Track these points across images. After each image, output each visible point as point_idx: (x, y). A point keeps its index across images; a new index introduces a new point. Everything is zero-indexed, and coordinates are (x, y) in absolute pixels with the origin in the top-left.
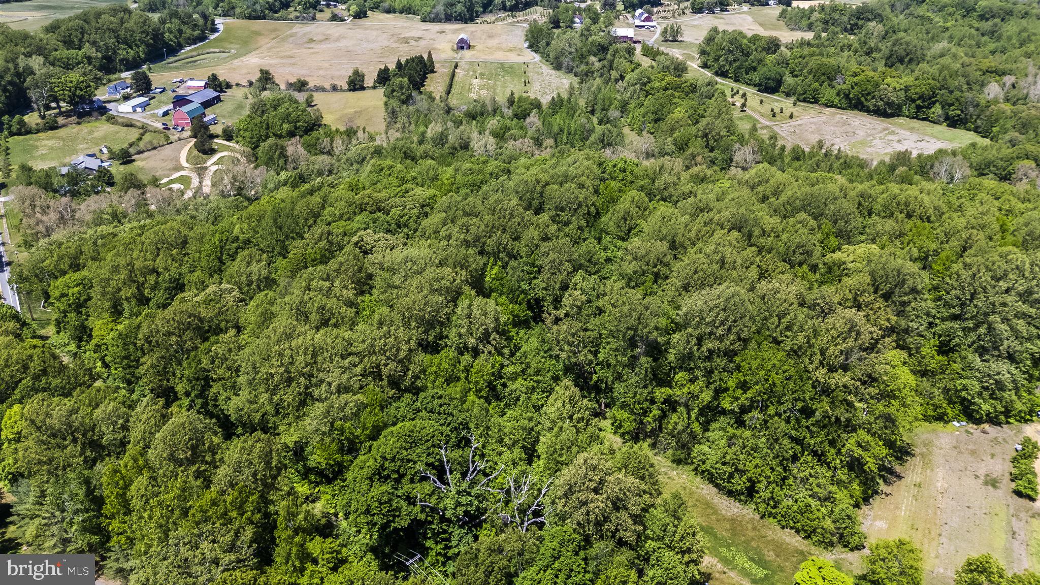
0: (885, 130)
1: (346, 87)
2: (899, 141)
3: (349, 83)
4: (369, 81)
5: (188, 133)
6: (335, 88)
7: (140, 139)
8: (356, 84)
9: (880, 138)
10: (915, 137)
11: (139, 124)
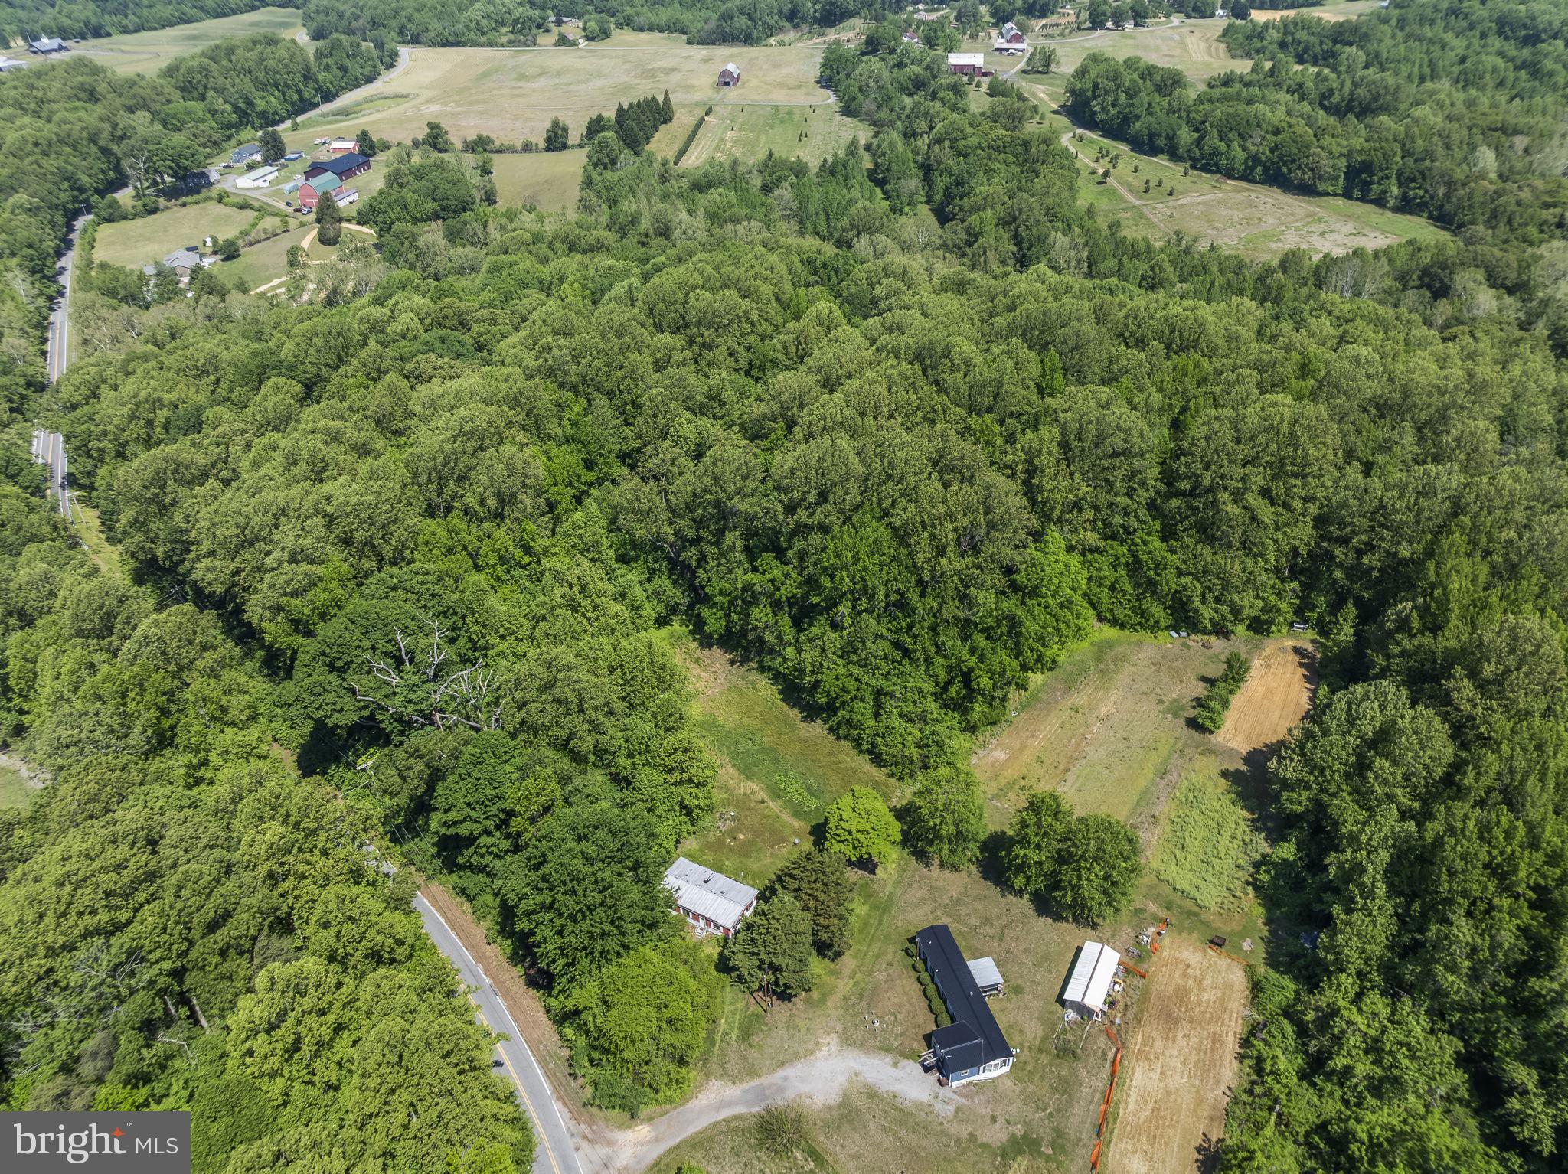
0: (1308, 215)
1: (542, 145)
2: (1322, 234)
3: (548, 140)
4: (574, 136)
5: (313, 216)
6: (527, 148)
7: (254, 225)
8: (556, 140)
9: (1297, 229)
10: (1349, 227)
11: (256, 205)
